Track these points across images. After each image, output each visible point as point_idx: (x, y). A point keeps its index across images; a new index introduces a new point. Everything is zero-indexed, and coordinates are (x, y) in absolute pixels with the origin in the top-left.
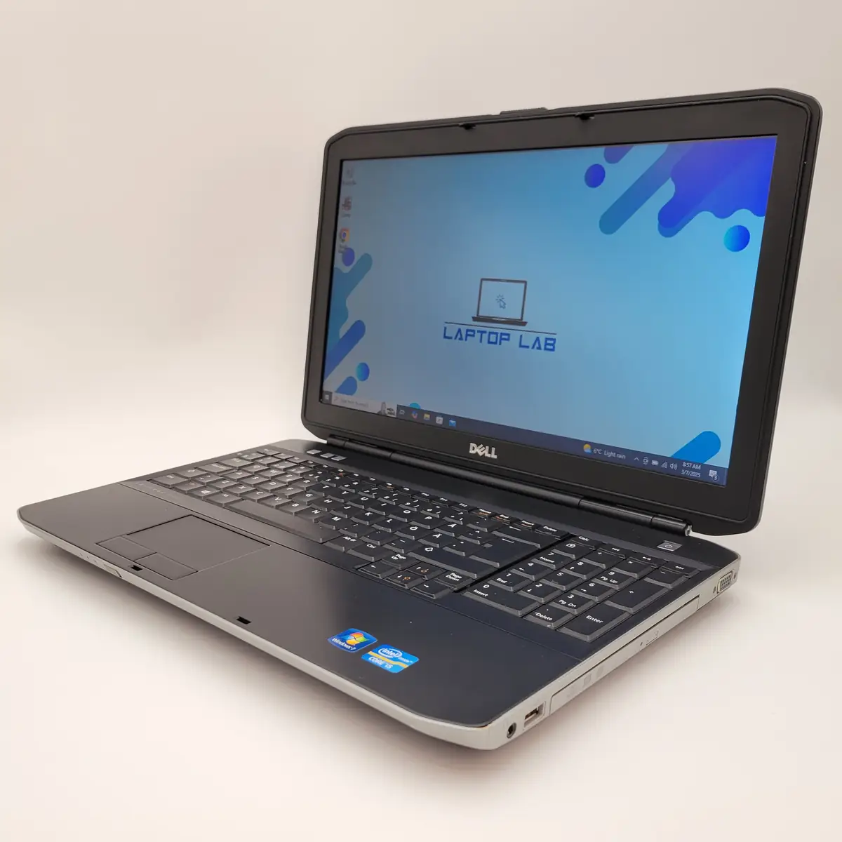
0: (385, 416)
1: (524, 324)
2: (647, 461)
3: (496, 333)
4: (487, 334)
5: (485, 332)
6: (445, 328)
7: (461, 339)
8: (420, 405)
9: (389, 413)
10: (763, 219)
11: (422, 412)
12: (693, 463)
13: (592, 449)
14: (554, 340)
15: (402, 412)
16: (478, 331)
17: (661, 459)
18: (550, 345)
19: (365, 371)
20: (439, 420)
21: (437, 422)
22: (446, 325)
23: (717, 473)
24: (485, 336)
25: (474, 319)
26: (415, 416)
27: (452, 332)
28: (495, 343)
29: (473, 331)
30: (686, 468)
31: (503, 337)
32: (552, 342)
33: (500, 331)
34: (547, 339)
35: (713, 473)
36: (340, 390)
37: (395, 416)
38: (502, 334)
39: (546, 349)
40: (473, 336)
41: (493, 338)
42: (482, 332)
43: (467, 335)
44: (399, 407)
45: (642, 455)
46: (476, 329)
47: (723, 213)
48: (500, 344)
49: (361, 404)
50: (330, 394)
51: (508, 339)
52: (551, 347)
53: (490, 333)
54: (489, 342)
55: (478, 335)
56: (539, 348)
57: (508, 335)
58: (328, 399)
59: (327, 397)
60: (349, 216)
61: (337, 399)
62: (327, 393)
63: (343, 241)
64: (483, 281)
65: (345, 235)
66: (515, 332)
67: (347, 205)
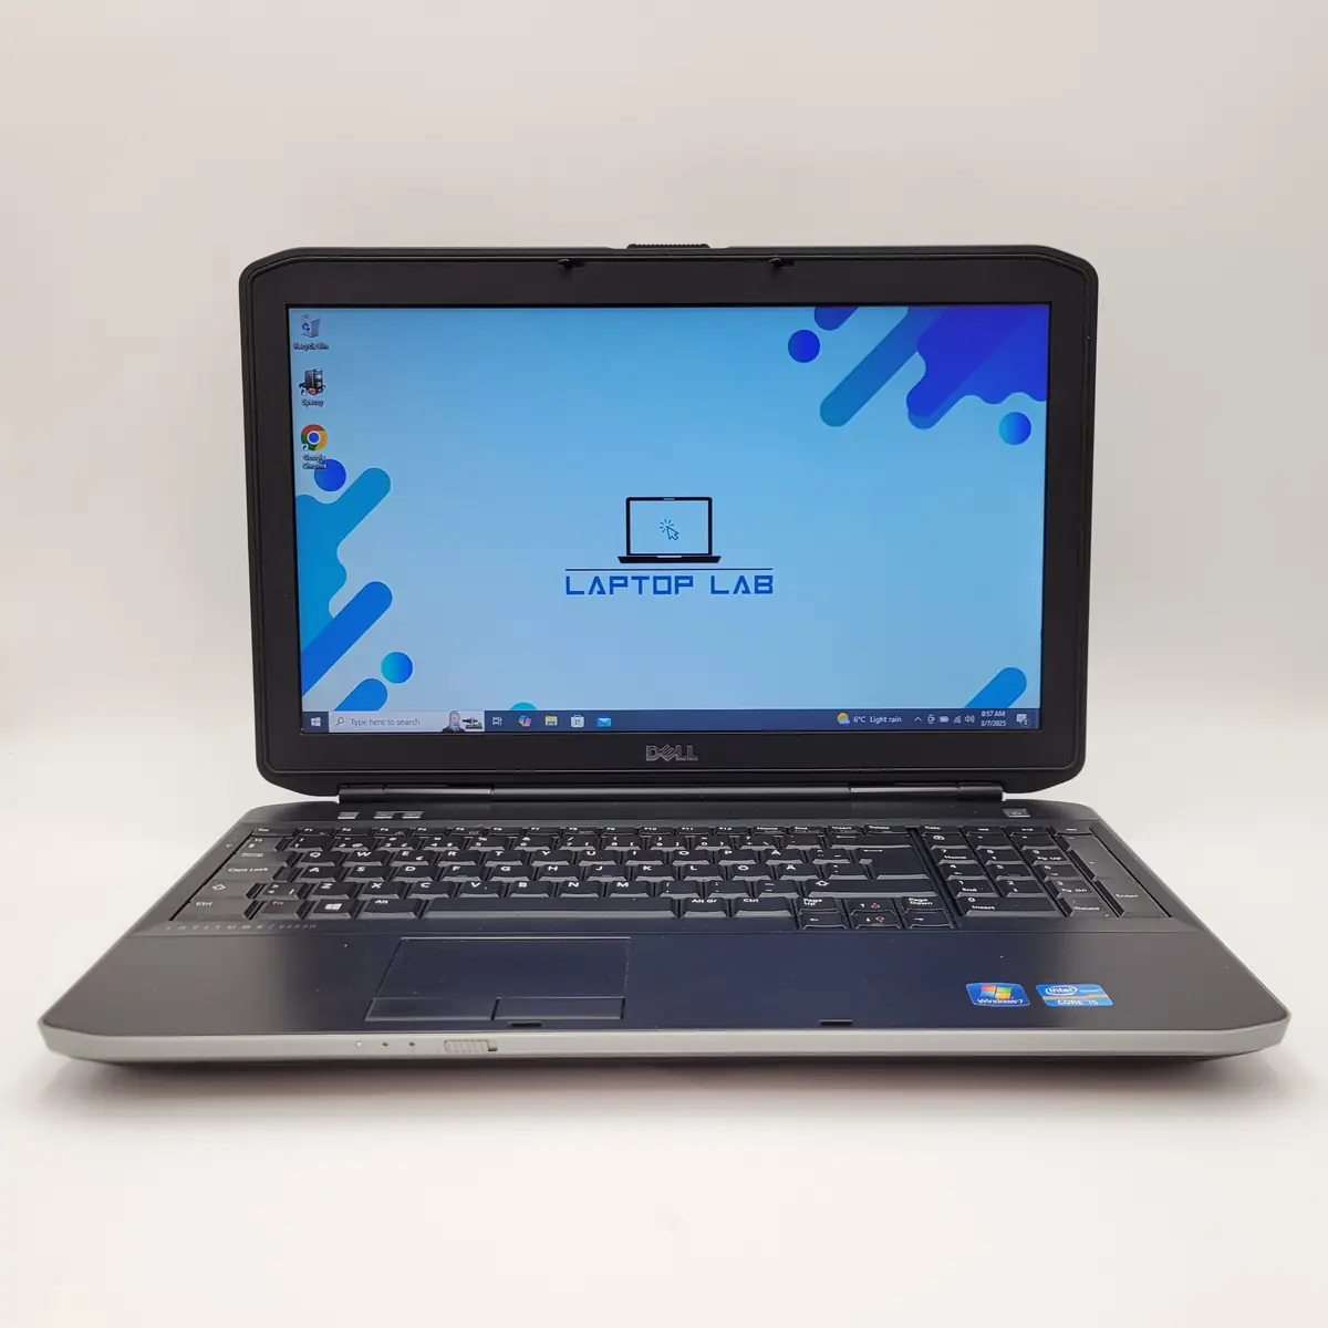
0: (462, 731)
1: (716, 559)
2: (933, 719)
3: (669, 578)
4: (651, 580)
5: (647, 578)
6: (568, 578)
7: (602, 592)
8: (532, 705)
9: (467, 727)
10: (1044, 404)
11: (538, 716)
12: (995, 710)
13: (851, 719)
14: (770, 578)
15: (497, 721)
16: (633, 578)
17: (951, 713)
18: (764, 585)
19: (402, 667)
20: (577, 723)
21: (573, 725)
22: (569, 574)
23: (1028, 717)
24: (647, 585)
25: (623, 560)
26: (525, 723)
27: (582, 582)
28: (669, 592)
29: (625, 578)
30: (986, 718)
31: (680, 581)
32: (767, 581)
33: (673, 574)
34: (757, 578)
35: (1021, 718)
36: (349, 704)
37: (483, 730)
38: (677, 578)
39: (757, 592)
40: (625, 585)
41: (662, 585)
42: (640, 579)
43: (612, 585)
44: (489, 715)
45: (924, 713)
46: (629, 575)
47: (994, 396)
48: (677, 592)
49: (400, 723)
50: (324, 716)
51: (691, 584)
52: (767, 588)
53: (656, 578)
54: (656, 592)
55: (634, 584)
56: (747, 591)
57: (690, 578)
58: (318, 724)
59: (316, 722)
60: (320, 403)
61: (344, 723)
62: (315, 714)
63: (312, 448)
64: (631, 502)
65: (314, 438)
66: (701, 573)
67: (313, 384)
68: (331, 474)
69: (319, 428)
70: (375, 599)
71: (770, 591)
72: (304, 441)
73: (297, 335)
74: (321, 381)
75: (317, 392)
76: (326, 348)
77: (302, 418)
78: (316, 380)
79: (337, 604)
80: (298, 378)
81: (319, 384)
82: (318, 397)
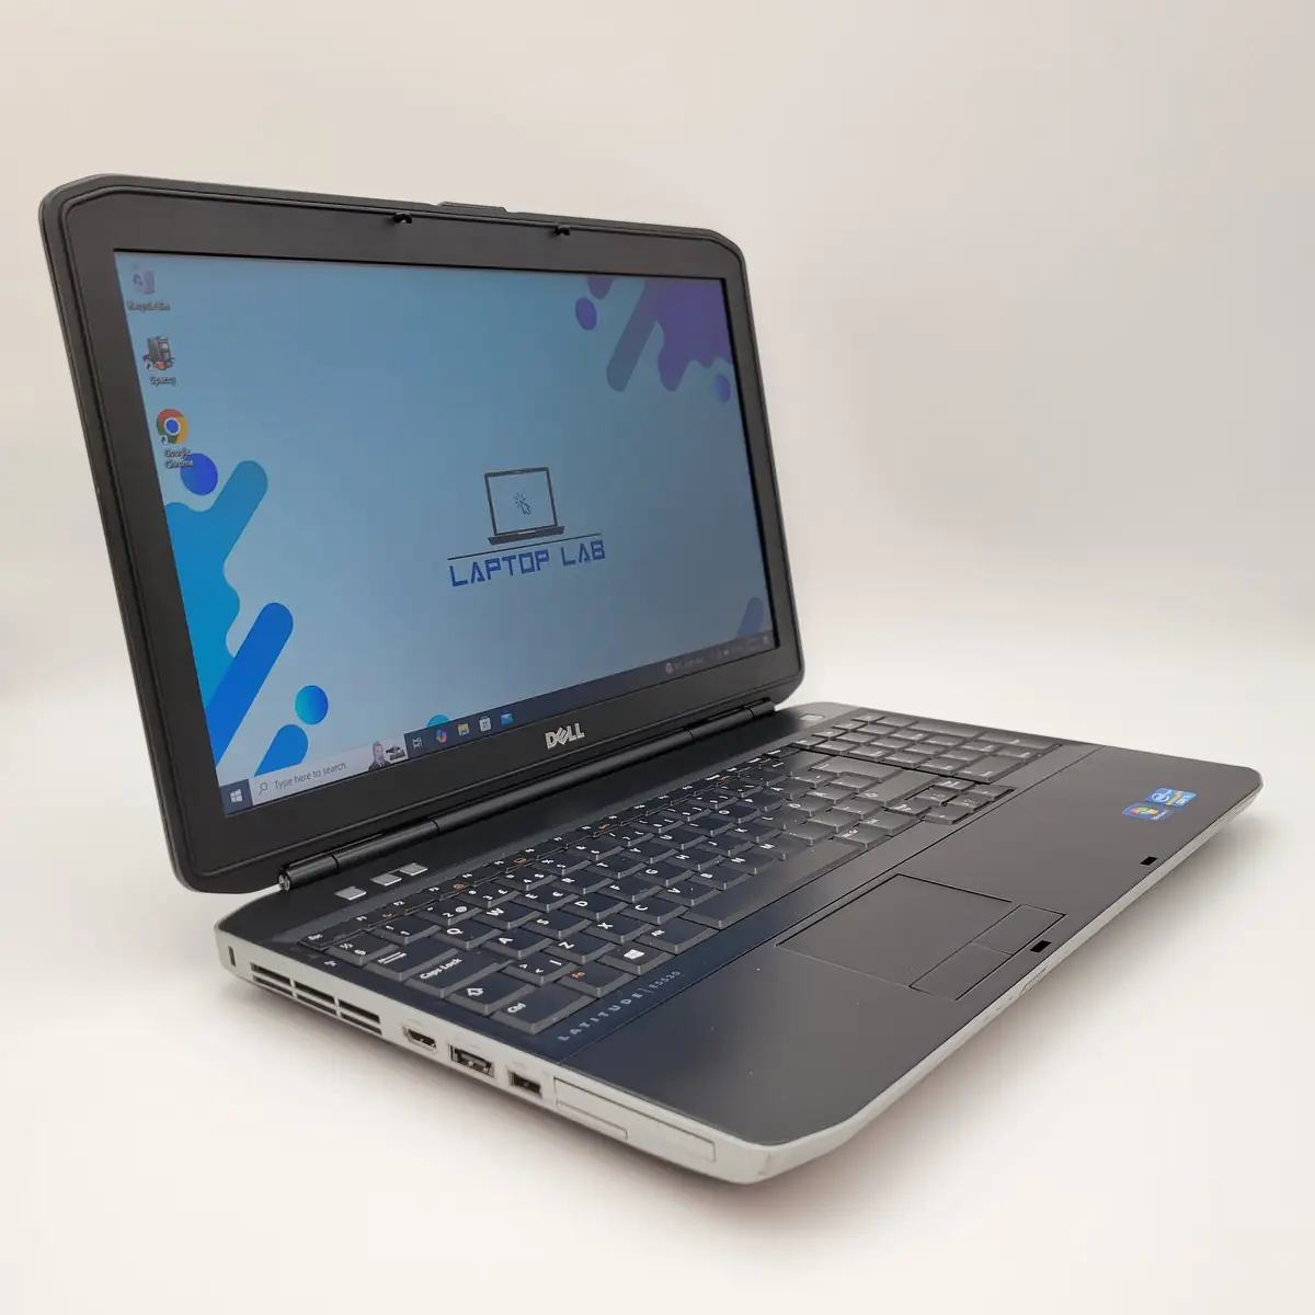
0: (387, 764)
1: (560, 531)
3: (530, 554)
4: (518, 559)
5: (514, 557)
6: (451, 568)
7: (482, 579)
8: (446, 715)
11: (451, 728)
12: (751, 637)
13: (673, 666)
14: (601, 542)
15: (417, 743)
16: (504, 559)
18: (597, 551)
19: (317, 703)
20: (485, 725)
21: (483, 729)
22: (452, 563)
23: (769, 638)
24: (515, 563)
25: (493, 541)
26: (442, 738)
27: (464, 572)
28: (532, 570)
29: (497, 560)
30: (748, 646)
31: (539, 557)
32: (599, 546)
33: (533, 550)
34: (592, 544)
35: (766, 640)
36: (267, 766)
37: (406, 757)
38: (537, 553)
39: (595, 558)
40: (498, 568)
41: (527, 563)
42: (509, 558)
43: (489, 570)
44: (409, 737)
46: (499, 556)
47: (706, 360)
48: (539, 568)
49: (327, 771)
50: (244, 786)
51: (547, 559)
52: (601, 553)
53: (521, 556)
54: (523, 571)
55: (504, 565)
56: (588, 558)
57: (546, 552)
58: (240, 799)
59: (237, 797)
60: (172, 381)
61: (268, 789)
62: (233, 787)
63: (173, 440)
64: (489, 479)
65: (172, 426)
66: (552, 545)
67: (159, 356)
68: (200, 473)
69: (177, 414)
70: (275, 625)
71: (603, 556)
72: (161, 431)
73: (129, 293)
74: (168, 351)
75: (166, 367)
76: (167, 308)
77: (154, 401)
78: (163, 351)
79: (236, 638)
80: (140, 349)
81: (167, 356)
82: (169, 373)
